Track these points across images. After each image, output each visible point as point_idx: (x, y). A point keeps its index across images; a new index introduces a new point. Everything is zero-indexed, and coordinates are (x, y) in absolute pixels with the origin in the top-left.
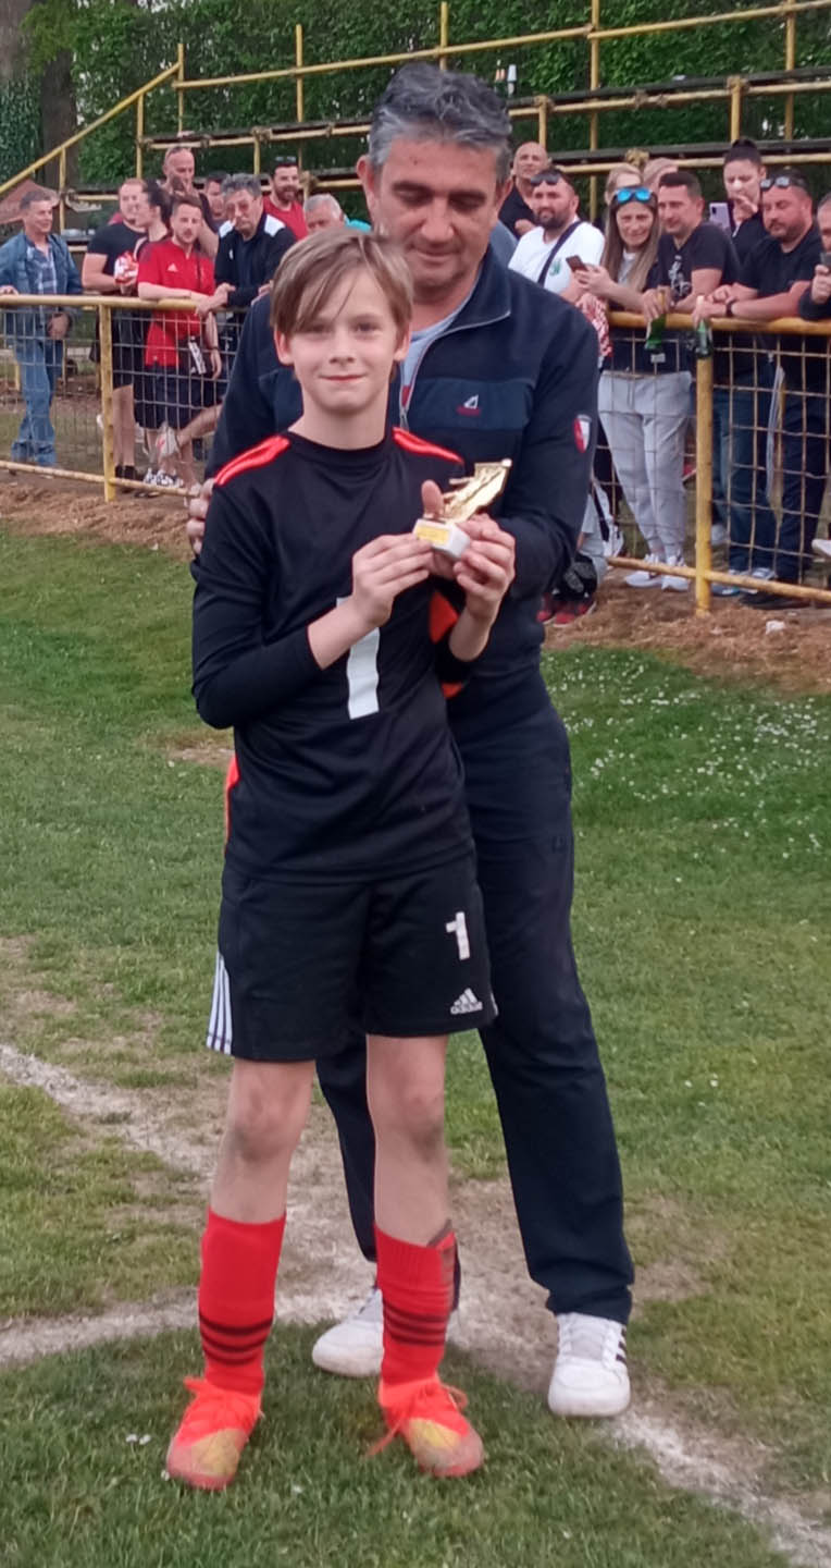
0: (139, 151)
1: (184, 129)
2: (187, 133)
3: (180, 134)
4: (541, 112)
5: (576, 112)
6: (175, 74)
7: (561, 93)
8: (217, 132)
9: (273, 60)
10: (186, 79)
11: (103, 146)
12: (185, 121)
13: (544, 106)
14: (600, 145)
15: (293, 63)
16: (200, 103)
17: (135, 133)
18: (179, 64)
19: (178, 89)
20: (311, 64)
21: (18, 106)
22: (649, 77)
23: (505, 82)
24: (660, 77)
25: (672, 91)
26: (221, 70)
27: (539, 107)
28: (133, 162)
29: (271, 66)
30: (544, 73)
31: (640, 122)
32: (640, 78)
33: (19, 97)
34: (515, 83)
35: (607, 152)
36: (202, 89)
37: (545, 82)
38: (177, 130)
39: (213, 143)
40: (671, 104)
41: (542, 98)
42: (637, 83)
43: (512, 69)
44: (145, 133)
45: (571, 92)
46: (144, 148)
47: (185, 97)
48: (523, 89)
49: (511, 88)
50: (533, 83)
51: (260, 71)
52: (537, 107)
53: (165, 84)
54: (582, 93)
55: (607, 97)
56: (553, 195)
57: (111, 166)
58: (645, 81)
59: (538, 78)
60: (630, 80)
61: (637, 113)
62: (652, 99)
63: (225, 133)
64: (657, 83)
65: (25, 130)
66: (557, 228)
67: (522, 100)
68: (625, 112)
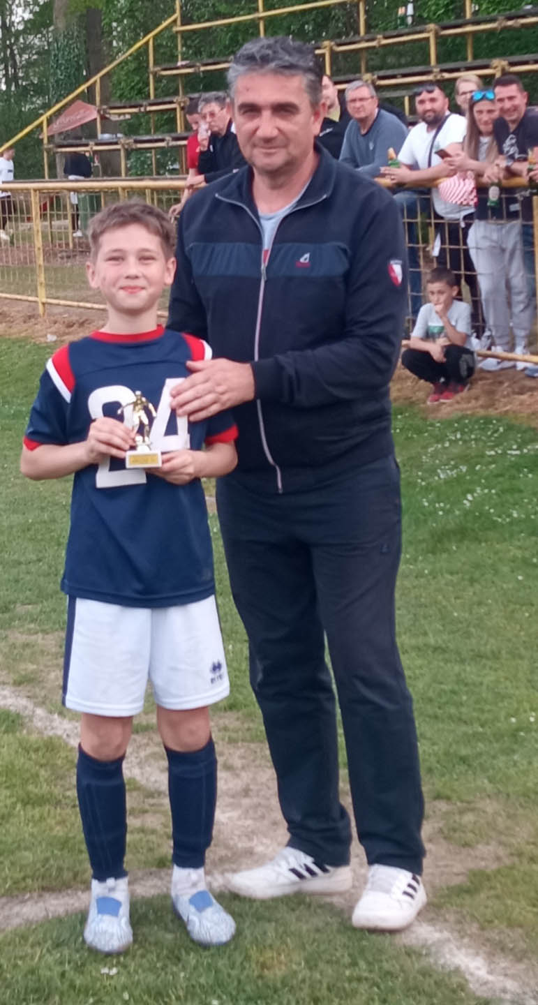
0: (151, 77)
1: (183, 60)
2: (184, 63)
3: (179, 64)
4: (431, 36)
5: (456, 35)
6: (175, 21)
7: (446, 22)
8: (206, 61)
9: (242, 9)
10: (183, 24)
11: (126, 74)
12: (183, 54)
13: (433, 32)
14: (475, 57)
15: (256, 10)
16: (193, 41)
17: (148, 64)
18: (177, 15)
19: (177, 32)
20: (269, 9)
21: (70, 48)
22: (508, 7)
23: (404, 17)
24: (515, 7)
25: (524, 17)
26: (206, 17)
27: (430, 33)
28: (148, 85)
29: (242, 13)
30: (433, 8)
31: (503, 39)
32: (501, 8)
33: (70, 42)
34: (413, 16)
35: (479, 62)
36: (194, 31)
37: (434, 14)
38: (177, 61)
39: (202, 69)
40: (523, 25)
41: (432, 26)
42: (499, 12)
43: (410, 7)
44: (156, 63)
45: (453, 21)
46: (155, 74)
47: (182, 37)
48: (419, 20)
49: (410, 20)
50: (425, 15)
51: (233, 16)
53: (168, 28)
54: (460, 21)
55: (478, 23)
56: (433, 100)
57: (133, 88)
58: (505, 10)
59: (429, 12)
60: (494, 10)
61: (500, 33)
62: (510, 23)
63: (210, 61)
64: (513, 11)
65: (75, 64)
66: (436, 123)
67: (418, 28)
68: (491, 33)
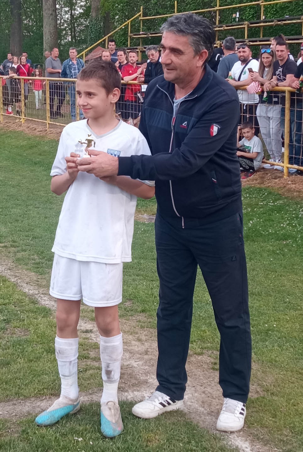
0: (129, 38)
1: (142, 32)
2: (143, 33)
4: (246, 26)
6: (140, 15)
7: (252, 21)
8: (152, 32)
9: (169, 11)
10: (143, 17)
12: (143, 29)
13: (247, 25)
15: (174, 12)
16: (147, 24)
17: (128, 33)
18: (141, 12)
19: (141, 20)
21: (97, 25)
22: (278, 16)
23: (236, 18)
24: (282, 16)
25: (285, 20)
28: (127, 41)
29: (168, 13)
30: (247, 15)
31: (275, 30)
32: (276, 16)
33: (97, 22)
34: (238, 18)
35: (265, 38)
36: (148, 20)
37: (248, 18)
38: (140, 32)
39: (150, 35)
40: (284, 24)
41: (246, 22)
42: (275, 18)
43: (238, 13)
44: (131, 32)
46: (131, 37)
48: (241, 20)
49: (237, 20)
50: (244, 18)
51: (164, 14)
52: (245, 25)
53: (137, 18)
54: (258, 21)
55: (266, 22)
56: (244, 52)
57: (121, 42)
58: (277, 17)
59: (245, 17)
60: (273, 17)
61: (274, 27)
62: (279, 23)
63: (154, 32)
64: (281, 18)
65: (99, 32)
66: (245, 61)
67: (241, 23)
68: (271, 26)
